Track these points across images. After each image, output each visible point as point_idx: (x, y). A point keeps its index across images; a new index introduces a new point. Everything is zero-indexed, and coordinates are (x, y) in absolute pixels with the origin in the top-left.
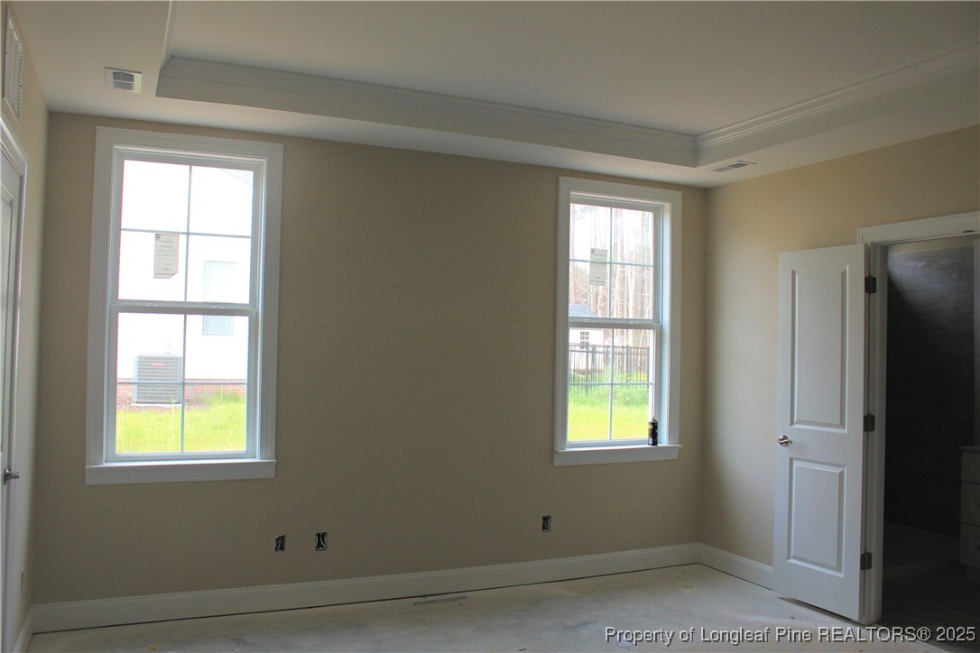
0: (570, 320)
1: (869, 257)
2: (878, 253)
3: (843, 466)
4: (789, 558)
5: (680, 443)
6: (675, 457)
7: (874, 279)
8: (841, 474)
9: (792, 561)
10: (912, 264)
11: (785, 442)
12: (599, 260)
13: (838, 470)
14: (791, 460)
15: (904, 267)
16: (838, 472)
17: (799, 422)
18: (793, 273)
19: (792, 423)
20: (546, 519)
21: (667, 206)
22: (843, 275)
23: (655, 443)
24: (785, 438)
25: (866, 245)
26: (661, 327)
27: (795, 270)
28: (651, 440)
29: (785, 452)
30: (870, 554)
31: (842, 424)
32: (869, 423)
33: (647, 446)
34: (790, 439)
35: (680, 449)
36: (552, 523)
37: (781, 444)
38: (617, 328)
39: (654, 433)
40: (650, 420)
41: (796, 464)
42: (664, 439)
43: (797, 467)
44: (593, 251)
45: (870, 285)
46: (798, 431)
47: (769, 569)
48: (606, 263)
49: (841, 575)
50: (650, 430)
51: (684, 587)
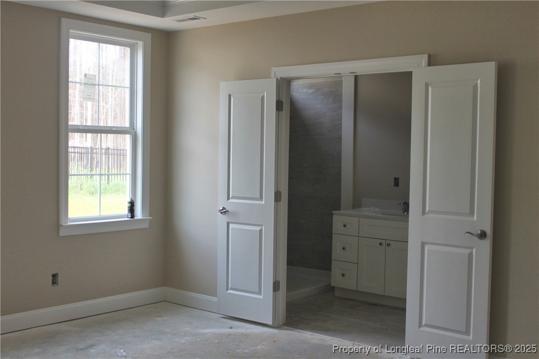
0: (69, 127)
1: (279, 88)
2: (284, 84)
3: (262, 226)
4: (227, 290)
5: (150, 216)
6: (147, 226)
7: (282, 102)
8: (261, 231)
9: (229, 291)
10: (305, 90)
11: (224, 211)
12: (90, 83)
13: (258, 228)
14: (228, 224)
15: (300, 92)
16: (259, 229)
17: (234, 198)
18: (230, 96)
19: (228, 199)
20: (55, 276)
21: (140, 44)
22: (263, 98)
23: (133, 216)
24: (224, 208)
25: (277, 79)
26: (136, 133)
27: (230, 94)
28: (130, 214)
29: (223, 219)
30: (279, 282)
31: (261, 198)
32: (278, 196)
33: (127, 219)
34: (227, 209)
35: (150, 220)
36: (60, 279)
37: (222, 213)
38: (104, 133)
39: (132, 209)
40: (129, 200)
41: (231, 226)
42: (139, 214)
43: (232, 228)
44: (85, 76)
45: (279, 106)
46: (232, 204)
47: (215, 299)
48: (95, 85)
49: (261, 297)
50: (129, 207)
51: (157, 317)
